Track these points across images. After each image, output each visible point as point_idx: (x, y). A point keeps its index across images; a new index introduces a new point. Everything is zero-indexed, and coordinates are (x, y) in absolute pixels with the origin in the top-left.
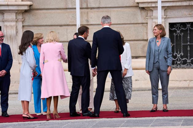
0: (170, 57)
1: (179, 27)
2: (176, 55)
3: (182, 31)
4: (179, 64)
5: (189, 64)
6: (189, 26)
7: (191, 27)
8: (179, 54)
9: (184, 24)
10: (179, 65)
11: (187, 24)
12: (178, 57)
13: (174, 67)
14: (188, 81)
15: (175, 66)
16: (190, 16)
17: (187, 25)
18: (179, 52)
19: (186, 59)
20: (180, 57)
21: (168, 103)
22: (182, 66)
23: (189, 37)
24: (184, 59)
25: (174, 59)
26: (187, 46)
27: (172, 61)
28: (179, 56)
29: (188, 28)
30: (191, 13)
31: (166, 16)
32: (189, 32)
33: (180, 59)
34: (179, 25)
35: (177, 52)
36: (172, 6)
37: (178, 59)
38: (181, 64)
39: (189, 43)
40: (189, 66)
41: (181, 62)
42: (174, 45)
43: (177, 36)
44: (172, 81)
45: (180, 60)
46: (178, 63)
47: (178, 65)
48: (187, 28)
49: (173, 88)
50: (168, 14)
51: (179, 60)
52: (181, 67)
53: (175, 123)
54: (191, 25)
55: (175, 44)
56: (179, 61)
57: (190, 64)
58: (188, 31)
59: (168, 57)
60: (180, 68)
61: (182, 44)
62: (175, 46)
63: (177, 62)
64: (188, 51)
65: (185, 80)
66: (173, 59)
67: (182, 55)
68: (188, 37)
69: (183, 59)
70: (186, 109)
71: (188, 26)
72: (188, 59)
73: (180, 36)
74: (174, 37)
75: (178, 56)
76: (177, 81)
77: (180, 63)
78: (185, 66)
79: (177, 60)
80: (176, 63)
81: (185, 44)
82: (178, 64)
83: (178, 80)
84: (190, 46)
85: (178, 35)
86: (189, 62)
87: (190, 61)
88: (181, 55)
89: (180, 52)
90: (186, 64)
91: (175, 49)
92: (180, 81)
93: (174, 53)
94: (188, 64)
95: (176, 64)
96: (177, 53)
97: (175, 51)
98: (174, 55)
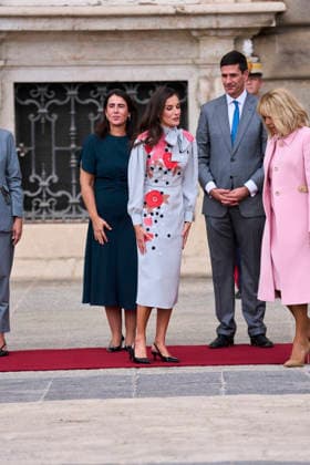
0: (17, 189)
1: (45, 97)
2: (37, 181)
3: (52, 109)
4: (46, 208)
5: (74, 208)
6: (73, 92)
7: (79, 95)
8: (46, 179)
9: (58, 88)
10: (44, 213)
11: (67, 88)
12: (44, 187)
13: (30, 219)
14: (73, 260)
15: (33, 213)
16: (73, 62)
18: (44, 173)
19: (64, 192)
20: (50, 188)
21: (8, 330)
22: (55, 214)
23: (73, 128)
24: (59, 194)
25: (32, 192)
26: (68, 154)
28: (46, 183)
29: (70, 102)
30: (78, 56)
31: (6, 60)
32: (73, 112)
33: (47, 194)
34: (45, 89)
35: (39, 173)
36: (24, 33)
37: (41, 193)
38: (51, 207)
39: (73, 146)
40: (74, 214)
41: (51, 203)
42: (30, 152)
43: (38, 123)
44: (25, 259)
45: (49, 196)
46: (43, 204)
47: (41, 212)
48: (68, 99)
49: (25, 283)
50: (10, 56)
51: (44, 196)
52: (51, 218)
53: (27, 391)
54: (79, 91)
55: (32, 148)
56: (47, 199)
57: (77, 210)
58: (70, 110)
59: (11, 191)
60: (48, 221)
61: (55, 148)
62: (33, 154)
63: (38, 203)
64: (70, 169)
65: (62, 258)
66: (29, 194)
67: (56, 180)
68: (70, 126)
69: (55, 192)
70: (61, 348)
71: (70, 93)
72: (72, 195)
73: (48, 123)
74: (30, 125)
75: (42, 183)
76: (39, 259)
77: (47, 204)
78: (62, 214)
79: (40, 196)
80: (35, 205)
81: (62, 148)
82: (43, 208)
83: (40, 255)
85: (43, 122)
86: (76, 204)
87: (77, 200)
88: (51, 181)
89: (49, 174)
90: (65, 208)
91: (33, 163)
92: (49, 260)
93: (30, 174)
94: (71, 210)
95: (37, 208)
96: (40, 175)
97: (33, 171)
98: (32, 180)
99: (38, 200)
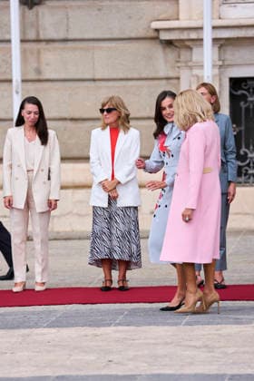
0: (233, 160)
1: (253, 89)
2: (246, 154)
4: (253, 174)
8: (253, 151)
10: (252, 178)
12: (251, 158)
13: (240, 183)
15: (242, 179)
18: (251, 148)
21: (226, 269)
25: (242, 162)
27: (236, 169)
31: (223, 61)
35: (247, 147)
36: (238, 39)
37: (249, 163)
42: (240, 132)
43: (247, 109)
44: (237, 214)
46: (251, 172)
47: (249, 178)
50: (227, 57)
51: (251, 165)
53: (242, 317)
55: (243, 128)
56: (253, 167)
59: (227, 161)
62: (243, 133)
63: (247, 170)
66: (240, 163)
74: (241, 111)
75: (250, 155)
76: (246, 214)
79: (248, 165)
80: (244, 172)
82: (250, 174)
83: (249, 212)
85: (251, 107)
91: (243, 139)
93: (241, 148)
95: (246, 175)
96: (249, 149)
97: (243, 146)
98: (242, 153)
99: (247, 168)
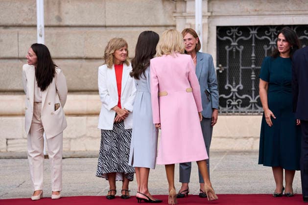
0: (215, 91)
1: (236, 35)
2: (230, 88)
3: (241, 43)
4: (235, 106)
5: (253, 106)
6: (254, 32)
7: (257, 34)
8: (235, 87)
9: (245, 30)
10: (234, 108)
12: (234, 92)
13: (225, 112)
14: (252, 139)
15: (226, 109)
16: (256, 13)
17: (251, 30)
18: (234, 84)
19: (247, 96)
20: (238, 92)
22: (240, 109)
23: (253, 55)
24: (244, 96)
25: (226, 95)
26: (250, 71)
28: (236, 90)
29: (252, 37)
30: (258, 9)
31: (212, 12)
32: (253, 45)
33: (236, 96)
34: (236, 30)
35: (231, 83)
37: (232, 96)
38: (238, 105)
39: (253, 66)
40: (253, 110)
41: (238, 102)
42: (225, 70)
43: (231, 52)
45: (237, 98)
46: (233, 103)
47: (232, 108)
48: (250, 37)
49: (222, 153)
50: (215, 9)
51: (234, 98)
52: (238, 112)
54: (257, 31)
55: (227, 67)
56: (236, 100)
57: (255, 107)
58: (252, 43)
60: (236, 114)
61: (241, 68)
62: (228, 71)
63: (230, 102)
64: (251, 80)
65: (245, 138)
66: (224, 96)
67: (242, 88)
68: (251, 53)
69: (241, 96)
70: (243, 193)
71: (252, 32)
72: (252, 97)
73: (238, 52)
74: (226, 53)
75: (233, 90)
76: (230, 138)
77: (236, 103)
78: (245, 109)
79: (231, 98)
80: (228, 103)
81: (246, 68)
82: (233, 105)
83: (231, 136)
84: (256, 71)
85: (234, 51)
86: (254, 103)
87: (255, 101)
88: (238, 89)
89: (237, 84)
90: (248, 106)
91: (227, 76)
92: (237, 138)
93: (225, 84)
94: (251, 106)
95: (229, 105)
96: (232, 85)
97: (228, 82)
98: (226, 88)
99: (231, 100)
